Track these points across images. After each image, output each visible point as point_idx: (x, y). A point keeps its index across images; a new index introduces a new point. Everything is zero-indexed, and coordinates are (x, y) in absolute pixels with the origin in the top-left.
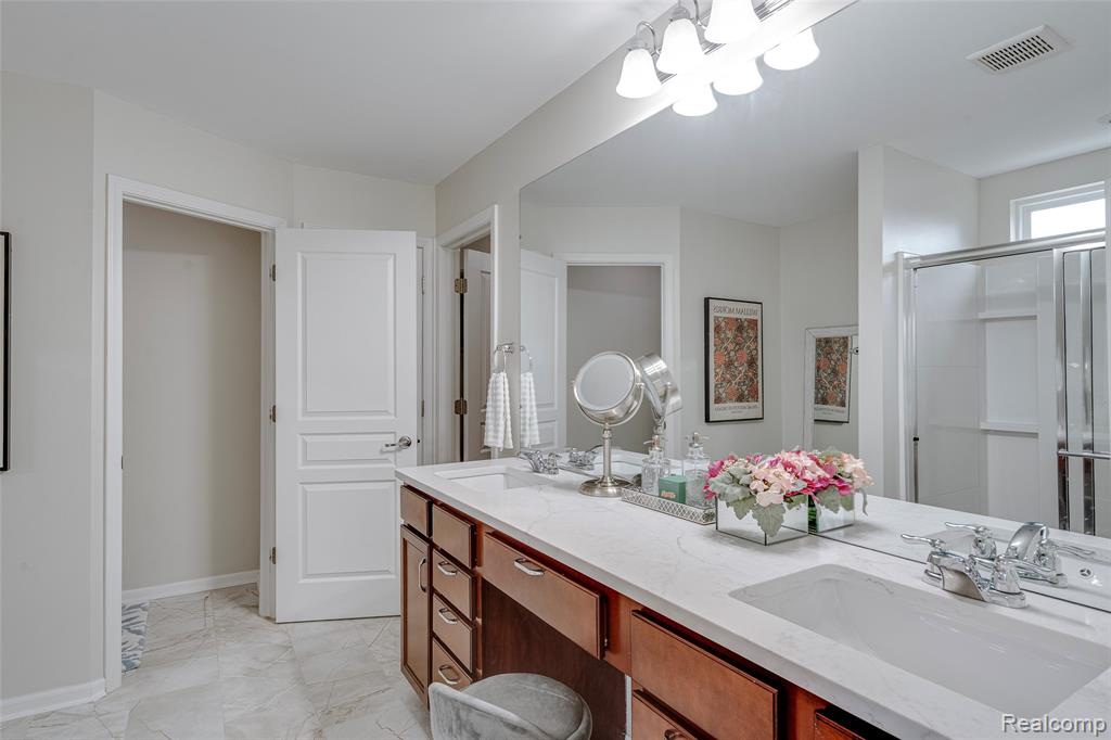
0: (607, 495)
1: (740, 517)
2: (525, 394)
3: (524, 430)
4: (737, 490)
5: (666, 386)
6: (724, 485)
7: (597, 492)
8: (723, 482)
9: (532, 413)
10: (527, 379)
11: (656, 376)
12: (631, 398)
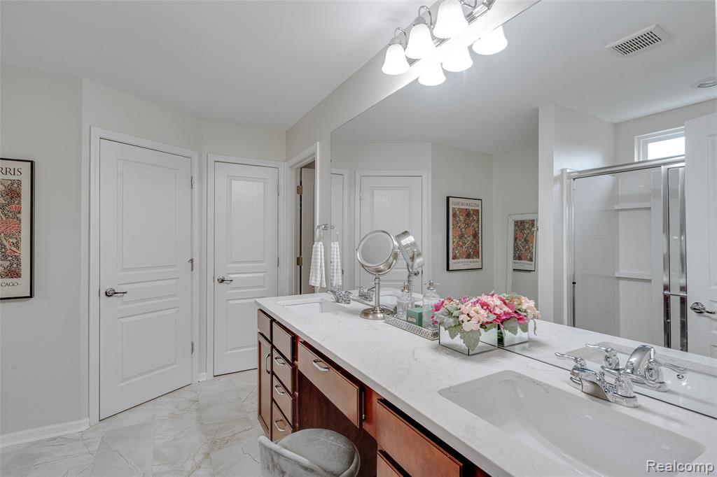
0: (377, 319)
1: (452, 338)
2: (334, 255)
3: (333, 276)
4: (451, 320)
5: (414, 252)
6: (443, 316)
7: (371, 316)
8: (442, 314)
9: (337, 266)
10: (335, 246)
11: (407, 246)
12: (391, 258)
